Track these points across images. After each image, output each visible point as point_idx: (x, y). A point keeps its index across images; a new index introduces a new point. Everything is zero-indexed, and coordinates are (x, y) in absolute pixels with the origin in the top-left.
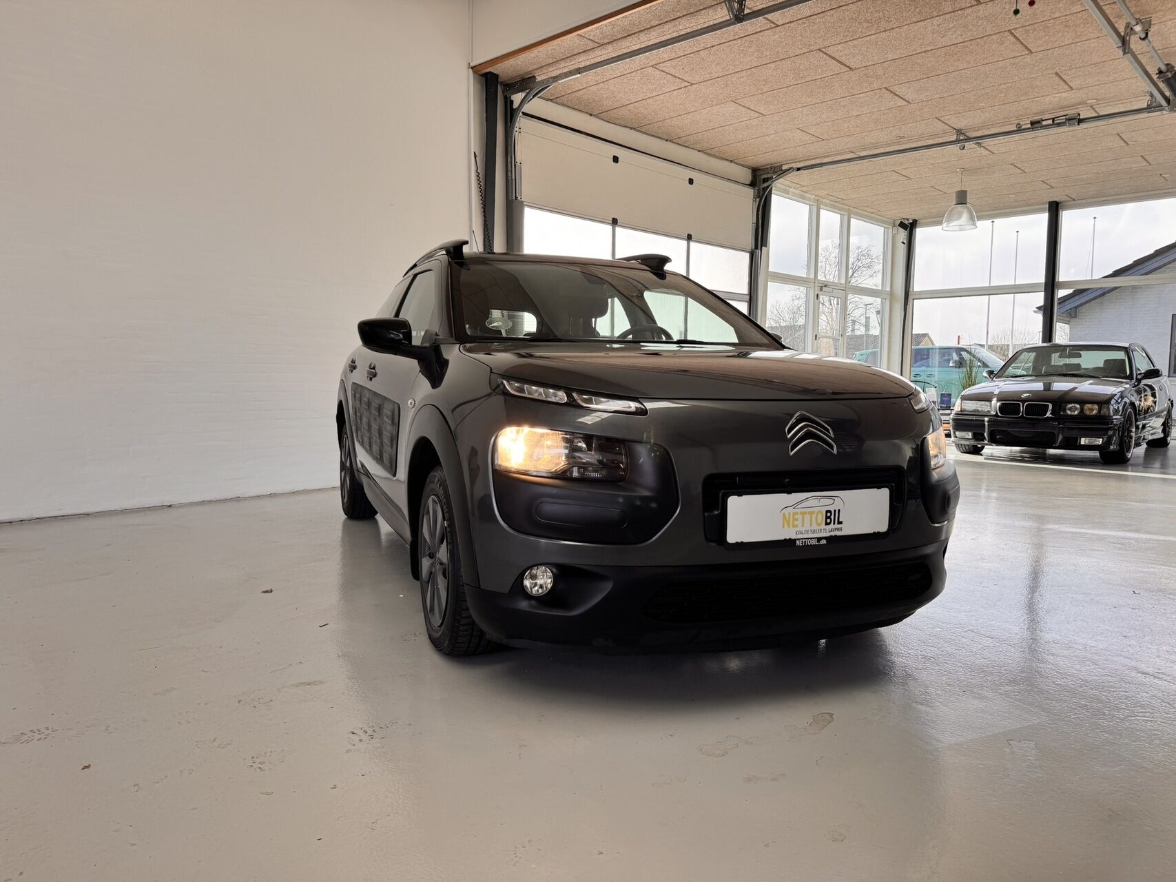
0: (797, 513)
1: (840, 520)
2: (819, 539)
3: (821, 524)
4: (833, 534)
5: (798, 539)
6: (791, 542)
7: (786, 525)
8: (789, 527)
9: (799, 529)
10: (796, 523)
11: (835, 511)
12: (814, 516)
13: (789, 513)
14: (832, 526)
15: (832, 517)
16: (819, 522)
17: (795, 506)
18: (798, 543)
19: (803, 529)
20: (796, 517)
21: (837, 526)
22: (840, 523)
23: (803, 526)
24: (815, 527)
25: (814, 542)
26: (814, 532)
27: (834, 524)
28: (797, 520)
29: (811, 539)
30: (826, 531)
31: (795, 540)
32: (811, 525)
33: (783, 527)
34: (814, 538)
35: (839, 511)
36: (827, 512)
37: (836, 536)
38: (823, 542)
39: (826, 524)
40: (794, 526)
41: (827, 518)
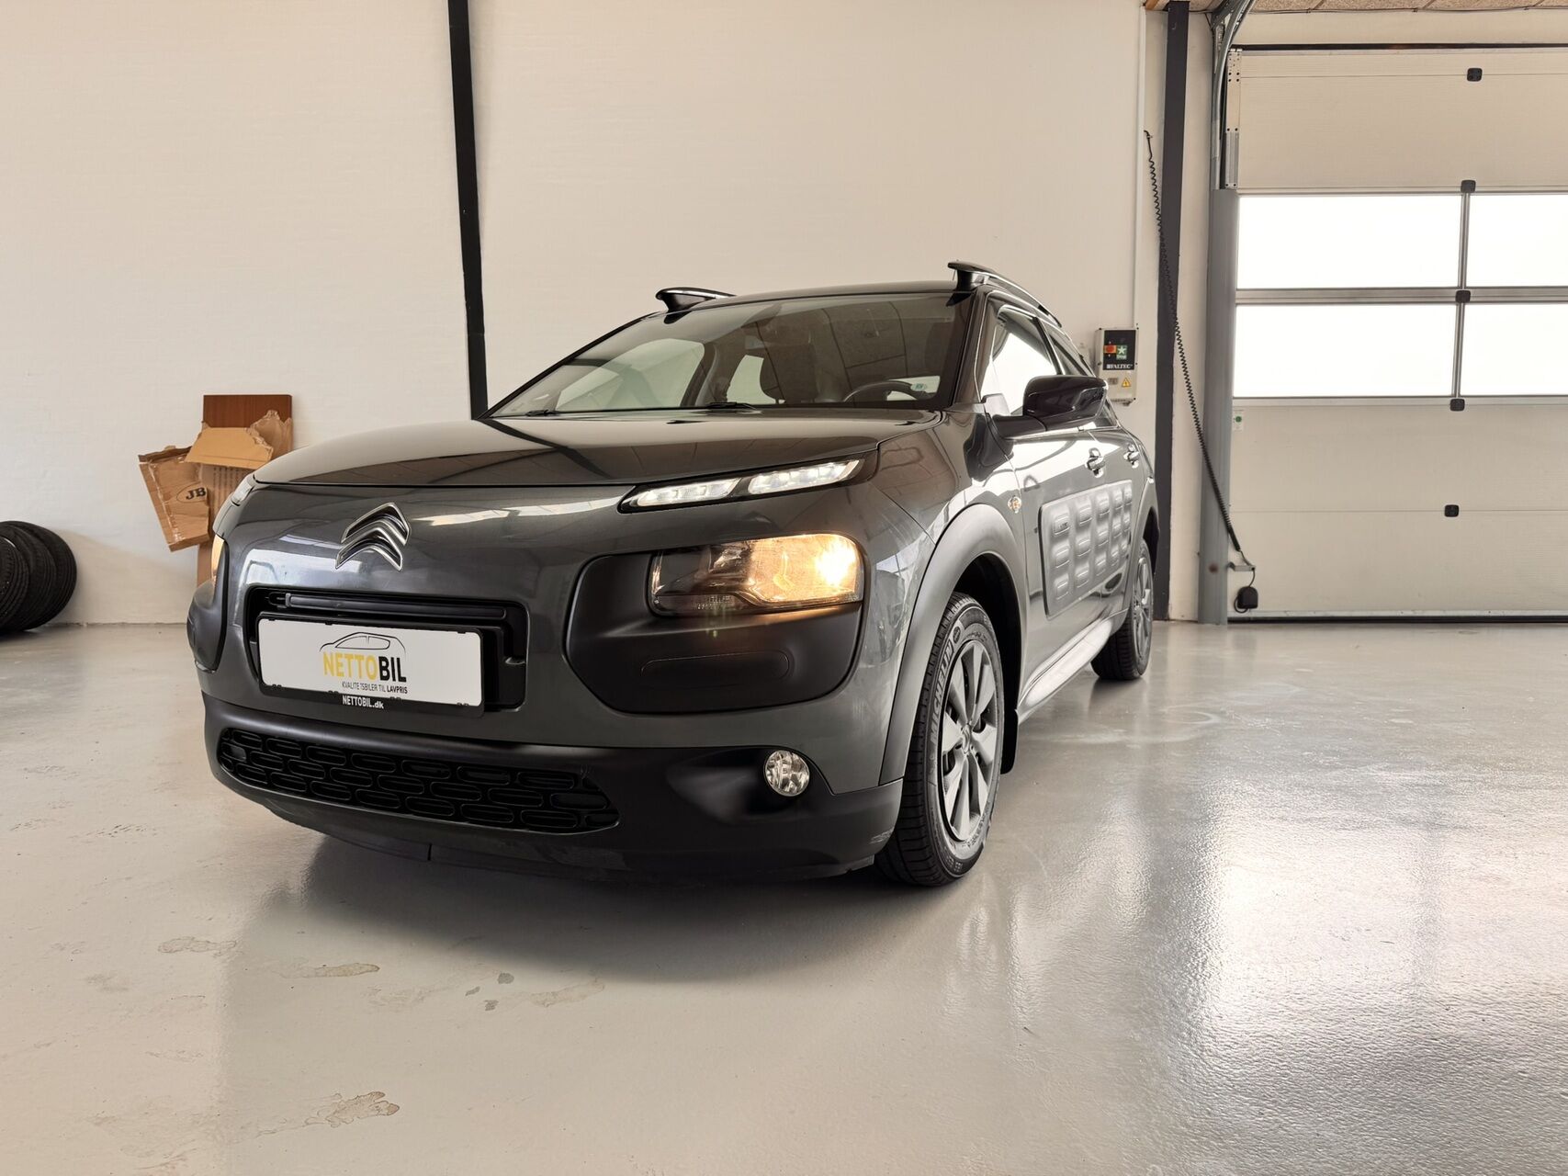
0: (341, 656)
1: (402, 675)
2: (374, 700)
3: (375, 676)
4: (396, 695)
5: (345, 695)
6: (334, 698)
7: (328, 670)
8: (333, 674)
9: (347, 679)
10: (341, 670)
11: (392, 659)
12: (363, 663)
13: (331, 654)
14: (390, 683)
15: (390, 668)
16: (372, 674)
17: (337, 643)
18: (346, 700)
19: (351, 681)
20: (340, 660)
21: (398, 683)
22: (403, 679)
23: (350, 676)
24: (366, 680)
25: (366, 703)
26: (366, 687)
27: (394, 680)
28: (342, 665)
29: (362, 697)
30: (384, 690)
31: (341, 695)
32: (360, 677)
33: (326, 673)
34: (366, 697)
35: (398, 659)
36: (382, 659)
37: (398, 701)
38: (379, 705)
39: (383, 678)
40: (340, 674)
41: (382, 669)
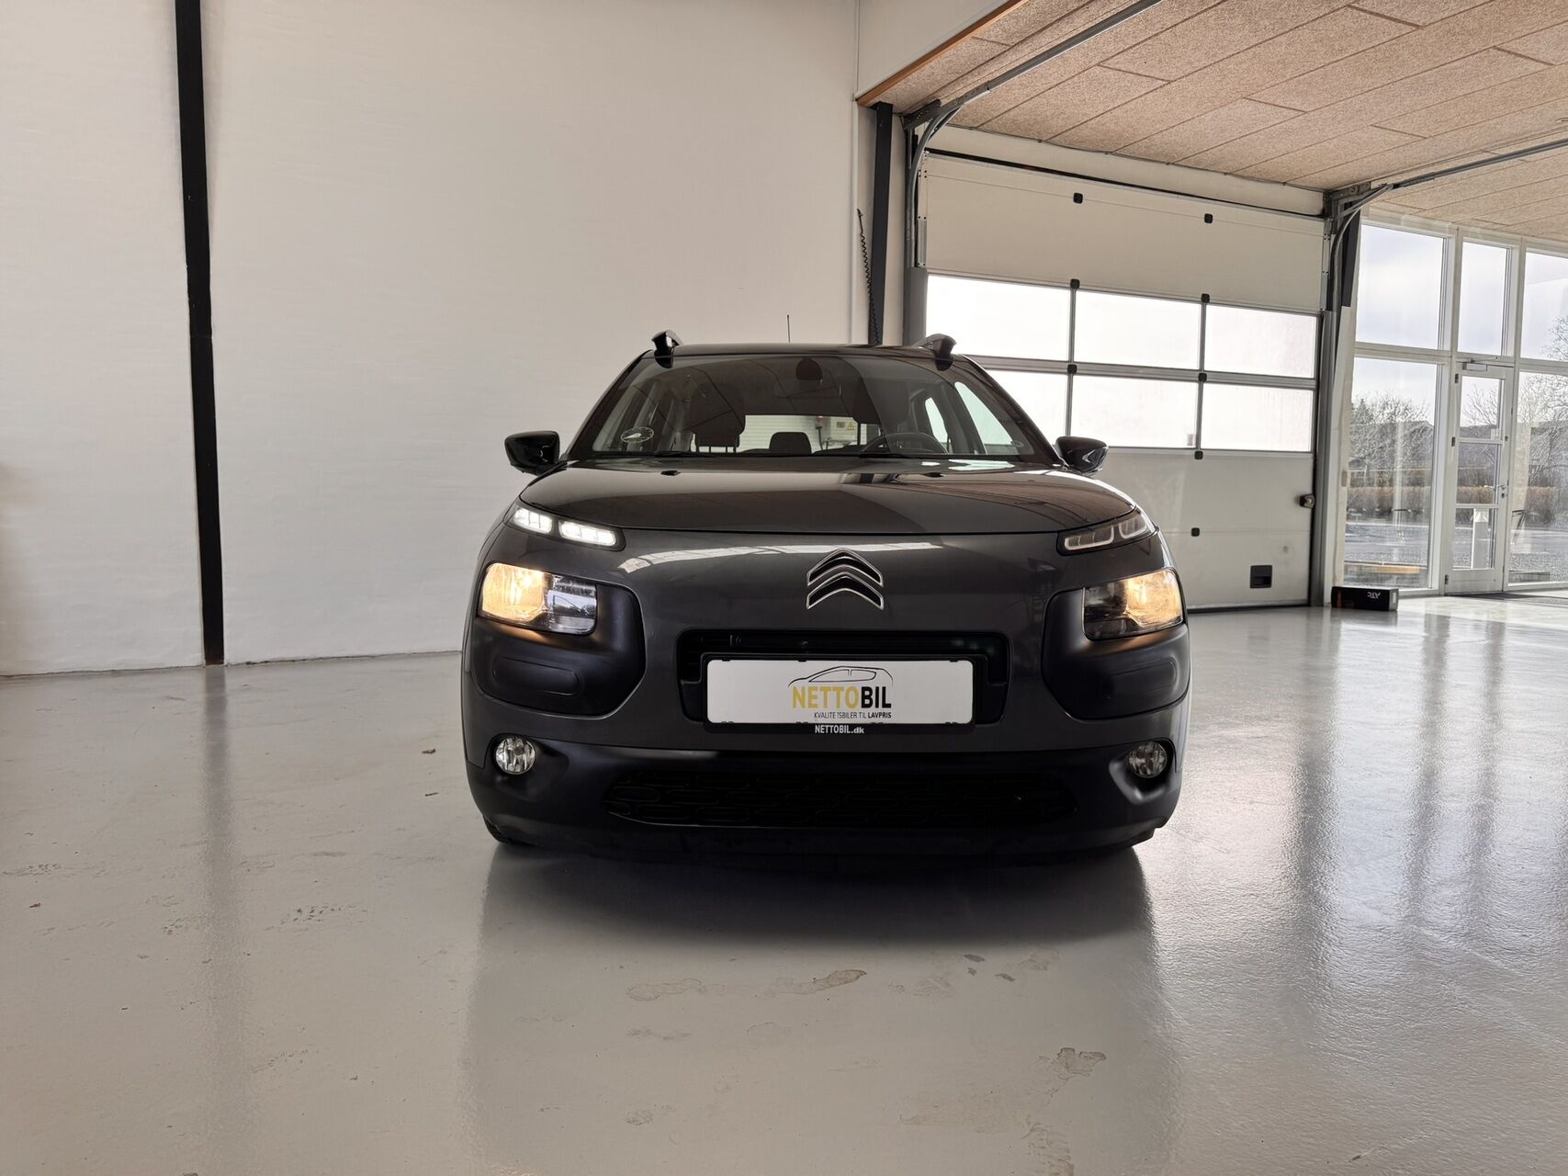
0: (816, 689)
1: (887, 702)
2: (852, 726)
3: (856, 704)
4: (878, 720)
5: (817, 725)
6: (807, 728)
7: (798, 702)
8: (803, 706)
9: (820, 709)
10: (814, 702)
11: (877, 689)
12: (843, 694)
13: (803, 688)
14: (873, 709)
15: (873, 697)
16: (852, 702)
17: (811, 678)
18: (817, 729)
19: (827, 711)
20: (814, 693)
21: (881, 709)
22: (886, 706)
23: (825, 706)
24: (844, 708)
25: (842, 730)
26: (844, 715)
27: (877, 706)
28: (816, 697)
29: (839, 725)
30: (865, 717)
31: (813, 726)
32: (838, 706)
33: (794, 706)
34: (844, 725)
35: (884, 689)
36: (864, 689)
37: (881, 725)
38: (859, 730)
39: (864, 706)
40: (811, 706)
41: (864, 697)
